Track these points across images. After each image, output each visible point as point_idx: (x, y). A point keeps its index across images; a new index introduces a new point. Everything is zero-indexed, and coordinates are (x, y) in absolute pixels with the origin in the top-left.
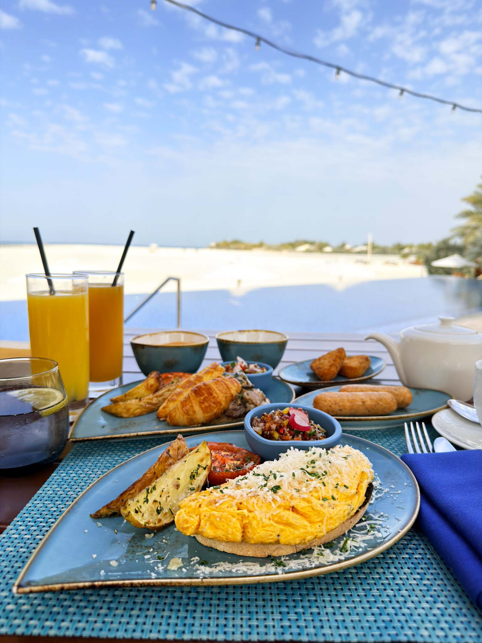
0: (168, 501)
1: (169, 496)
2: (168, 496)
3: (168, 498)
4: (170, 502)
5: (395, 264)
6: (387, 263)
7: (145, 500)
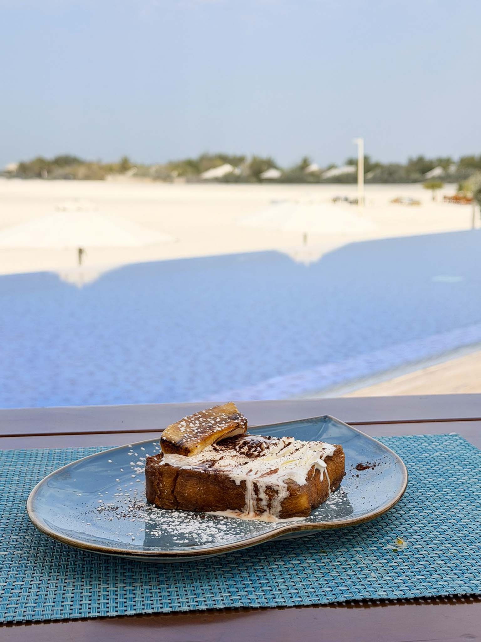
5: (415, 203)
6: (397, 201)
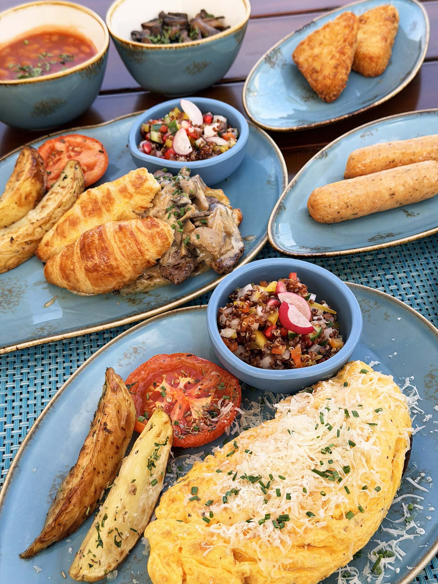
0: (126, 519)
1: (126, 513)
2: (124, 513)
3: (125, 516)
4: (129, 518)
7: (98, 543)
